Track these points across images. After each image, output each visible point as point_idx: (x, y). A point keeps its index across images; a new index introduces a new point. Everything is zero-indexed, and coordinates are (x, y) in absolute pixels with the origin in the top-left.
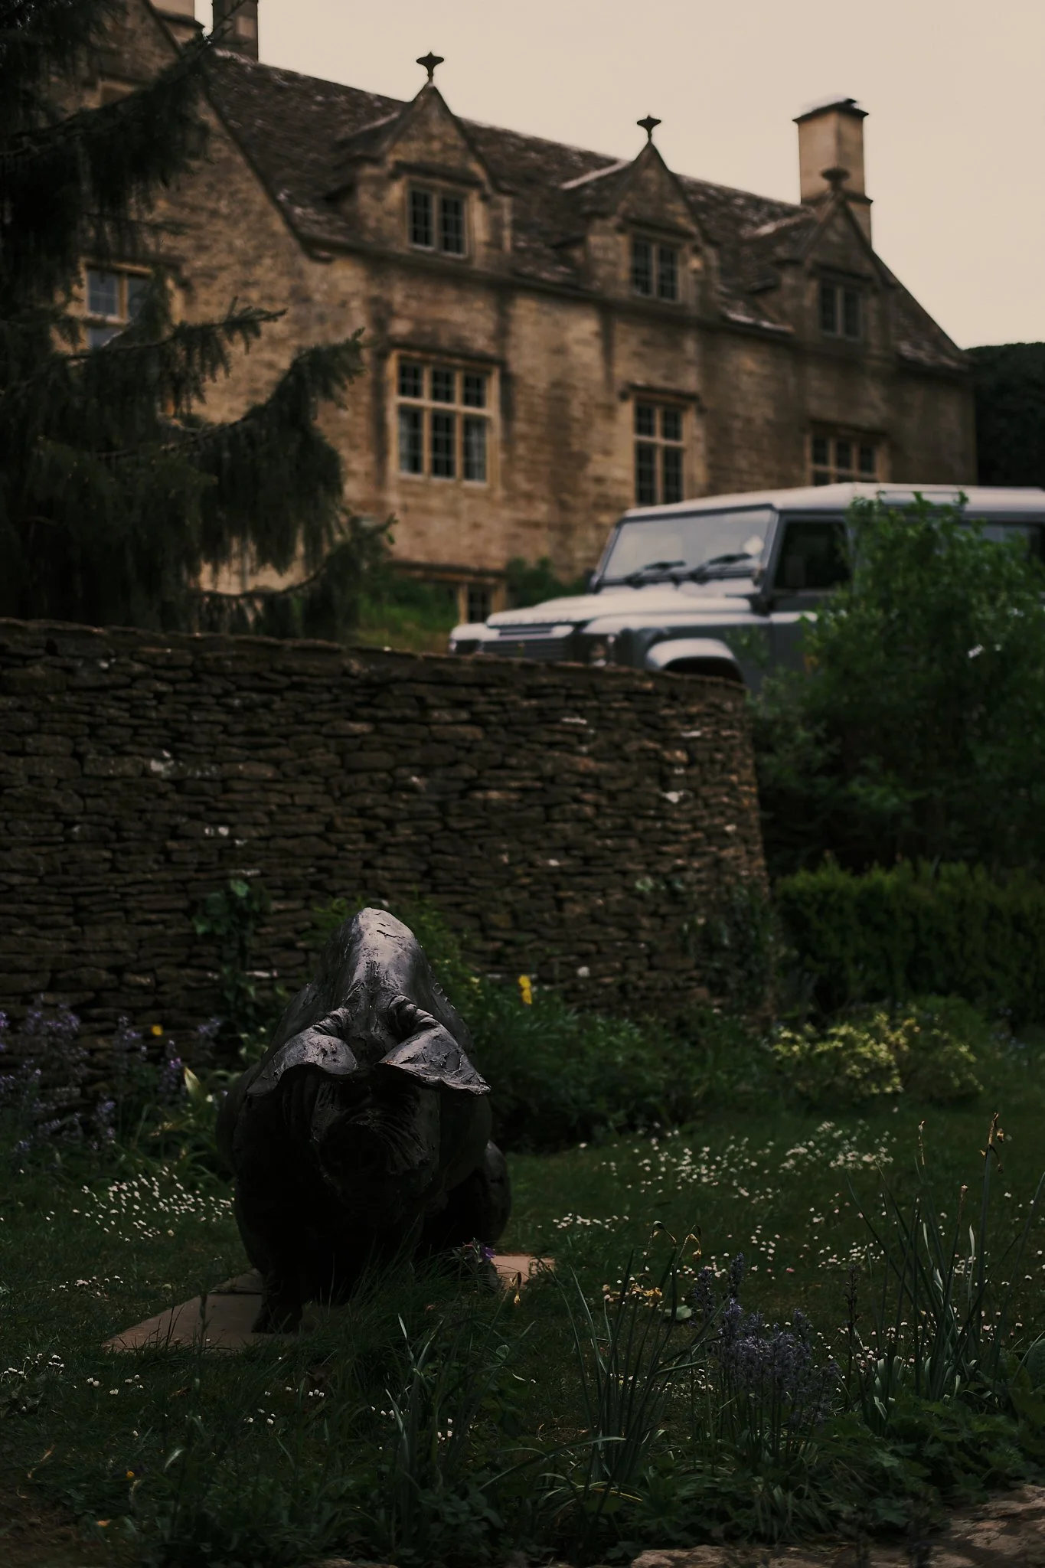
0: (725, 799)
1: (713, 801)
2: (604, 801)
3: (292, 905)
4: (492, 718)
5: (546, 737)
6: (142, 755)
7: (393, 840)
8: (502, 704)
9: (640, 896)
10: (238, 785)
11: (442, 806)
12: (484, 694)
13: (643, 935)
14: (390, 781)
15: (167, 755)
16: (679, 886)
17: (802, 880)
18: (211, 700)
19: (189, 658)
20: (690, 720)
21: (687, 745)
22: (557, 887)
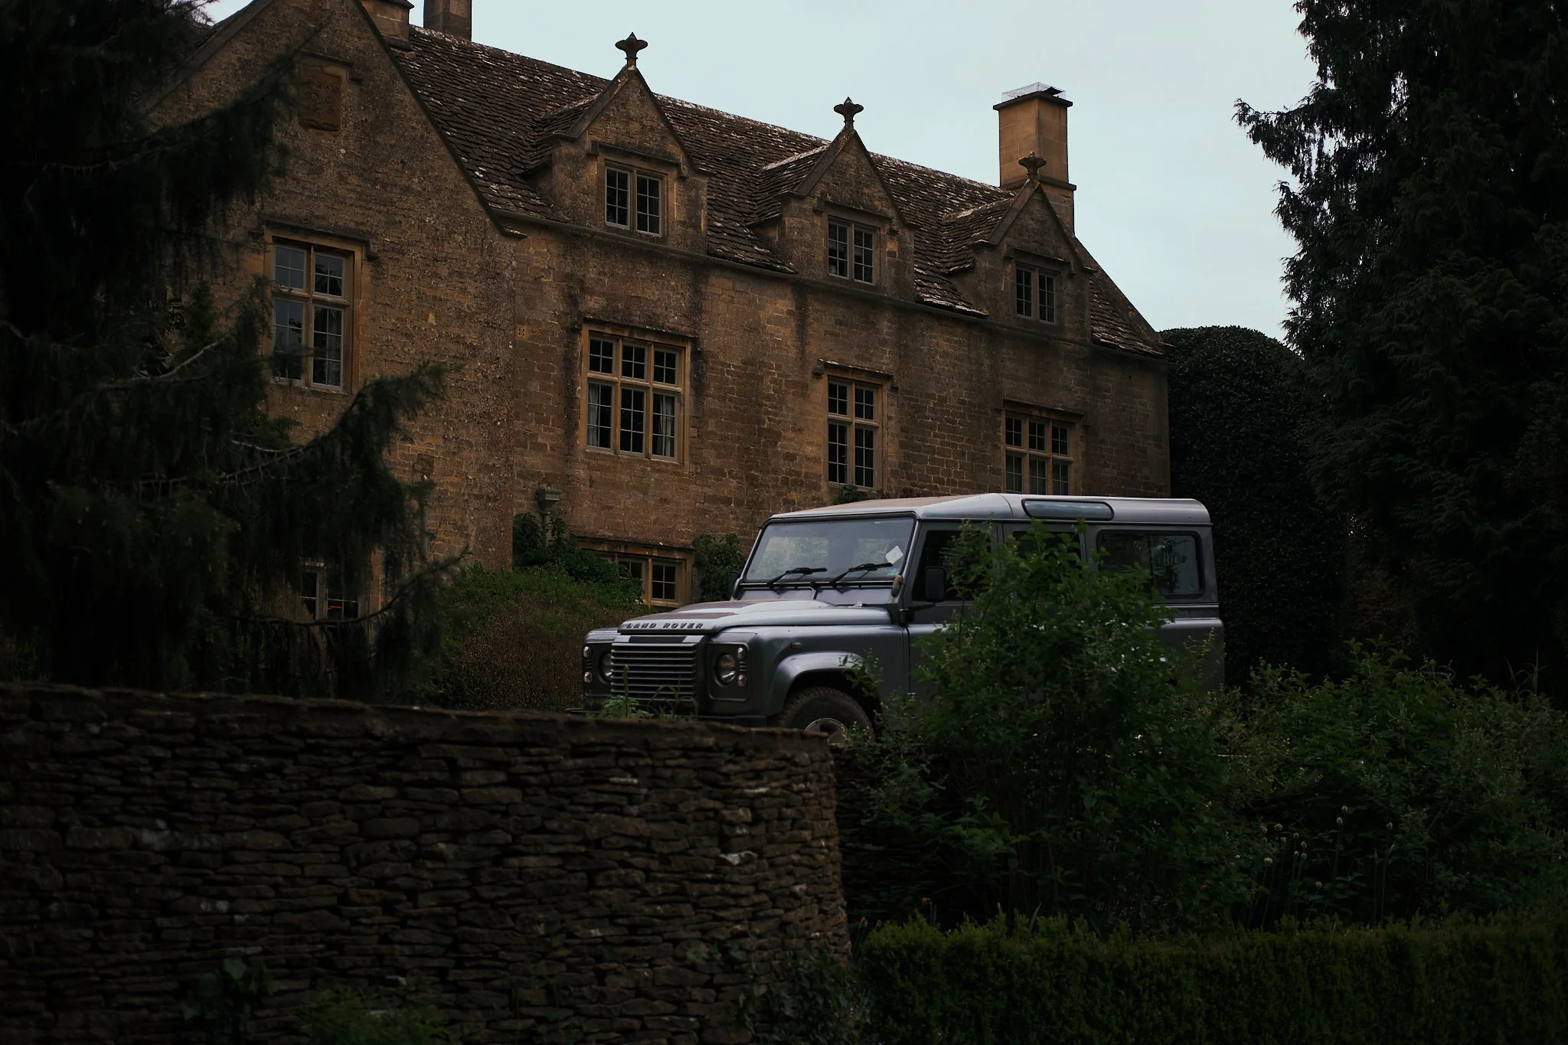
0: (795, 857)
1: (780, 860)
2: (655, 865)
3: (296, 985)
4: (532, 779)
5: (592, 798)
6: (133, 825)
7: (414, 912)
8: (544, 764)
9: (693, 967)
10: (239, 856)
11: (473, 875)
12: (523, 754)
13: (692, 1008)
14: (414, 848)
15: (161, 824)
16: (737, 954)
17: (887, 935)
18: (215, 765)
19: (192, 721)
20: (757, 775)
21: (751, 803)
22: (600, 959)
